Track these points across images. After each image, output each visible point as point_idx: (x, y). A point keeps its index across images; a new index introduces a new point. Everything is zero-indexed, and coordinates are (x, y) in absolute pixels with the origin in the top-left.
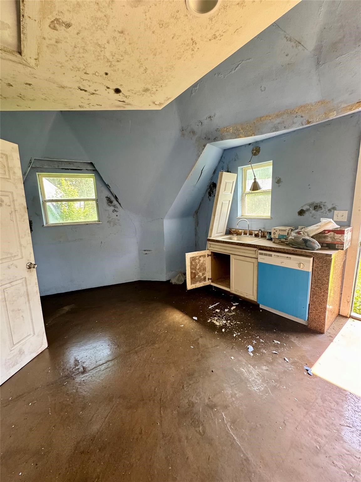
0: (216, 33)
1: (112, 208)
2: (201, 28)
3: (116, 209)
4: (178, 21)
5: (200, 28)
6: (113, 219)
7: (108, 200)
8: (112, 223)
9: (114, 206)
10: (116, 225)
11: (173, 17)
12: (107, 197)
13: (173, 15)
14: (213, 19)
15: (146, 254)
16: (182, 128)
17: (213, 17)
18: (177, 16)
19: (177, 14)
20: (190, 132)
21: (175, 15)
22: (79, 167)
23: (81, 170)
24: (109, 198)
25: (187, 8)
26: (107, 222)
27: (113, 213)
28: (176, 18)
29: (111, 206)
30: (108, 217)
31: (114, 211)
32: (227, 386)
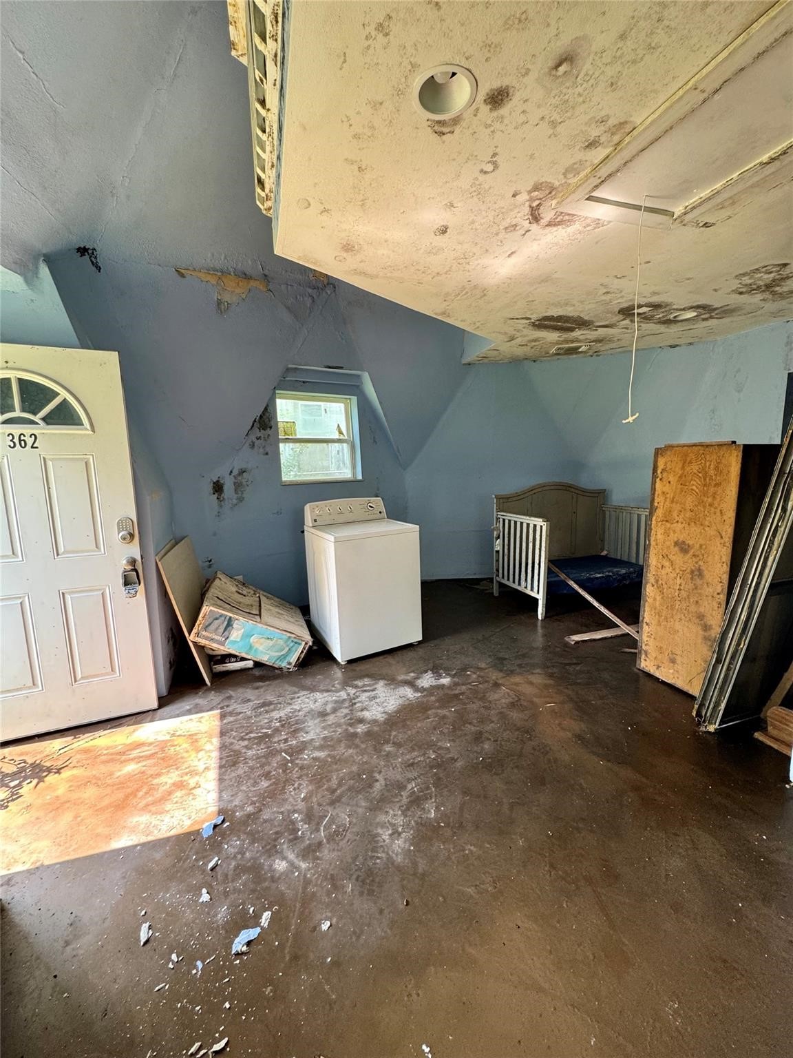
0: (386, 40)
2: (427, 42)
4: (484, 42)
5: (429, 41)
11: (496, 47)
13: (498, 49)
14: (410, 67)
17: (412, 70)
18: (489, 51)
19: (489, 55)
21: (492, 50)
25: (471, 72)
28: (490, 46)
32: (397, 855)
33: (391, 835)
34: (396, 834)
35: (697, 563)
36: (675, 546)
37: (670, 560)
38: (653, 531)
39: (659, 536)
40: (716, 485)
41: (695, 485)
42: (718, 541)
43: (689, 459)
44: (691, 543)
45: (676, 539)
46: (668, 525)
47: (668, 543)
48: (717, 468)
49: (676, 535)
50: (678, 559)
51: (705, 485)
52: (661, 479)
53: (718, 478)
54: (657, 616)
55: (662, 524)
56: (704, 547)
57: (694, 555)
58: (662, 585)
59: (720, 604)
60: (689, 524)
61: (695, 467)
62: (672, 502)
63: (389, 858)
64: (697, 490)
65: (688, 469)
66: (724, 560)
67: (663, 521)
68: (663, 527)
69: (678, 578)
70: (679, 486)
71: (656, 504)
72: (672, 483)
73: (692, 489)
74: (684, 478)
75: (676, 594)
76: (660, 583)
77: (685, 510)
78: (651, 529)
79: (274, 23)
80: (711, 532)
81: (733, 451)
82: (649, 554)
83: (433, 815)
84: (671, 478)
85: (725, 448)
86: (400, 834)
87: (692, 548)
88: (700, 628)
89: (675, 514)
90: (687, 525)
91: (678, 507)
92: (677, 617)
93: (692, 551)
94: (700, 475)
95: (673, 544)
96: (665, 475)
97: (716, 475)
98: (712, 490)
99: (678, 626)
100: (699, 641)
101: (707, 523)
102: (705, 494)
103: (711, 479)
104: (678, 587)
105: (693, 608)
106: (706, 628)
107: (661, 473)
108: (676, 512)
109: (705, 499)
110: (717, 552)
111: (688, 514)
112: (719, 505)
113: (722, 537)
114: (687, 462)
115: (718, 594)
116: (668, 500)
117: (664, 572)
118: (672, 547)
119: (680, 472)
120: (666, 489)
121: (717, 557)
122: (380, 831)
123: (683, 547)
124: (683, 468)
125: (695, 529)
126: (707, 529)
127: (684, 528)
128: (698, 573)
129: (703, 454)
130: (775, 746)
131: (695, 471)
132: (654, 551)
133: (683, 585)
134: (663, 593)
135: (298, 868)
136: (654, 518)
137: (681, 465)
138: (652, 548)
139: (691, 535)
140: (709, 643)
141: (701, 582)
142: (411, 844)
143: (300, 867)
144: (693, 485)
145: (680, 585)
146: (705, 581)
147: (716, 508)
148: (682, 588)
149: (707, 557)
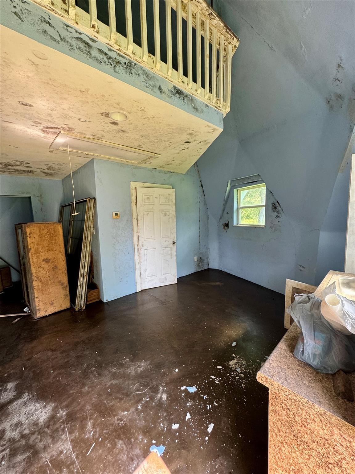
1: (276, 214)
3: (279, 215)
6: (274, 224)
7: (273, 206)
8: (273, 229)
9: (278, 212)
10: (277, 231)
12: (273, 203)
15: (301, 270)
16: (327, 100)
20: (337, 99)
22: (253, 180)
23: (256, 181)
24: (274, 204)
26: (269, 227)
27: (276, 219)
29: (275, 212)
30: (271, 222)
31: (277, 217)
32: (147, 363)
33: (140, 368)
34: (139, 366)
35: (54, 264)
36: (43, 261)
37: (42, 267)
38: (31, 259)
39: (34, 260)
40: (55, 237)
41: (47, 237)
42: (60, 254)
43: (42, 228)
44: (50, 258)
45: (43, 259)
46: (38, 254)
47: (40, 261)
48: (54, 231)
49: (43, 257)
50: (46, 266)
51: (51, 237)
52: (29, 237)
53: (55, 234)
54: (41, 292)
55: (35, 255)
56: (55, 258)
57: (52, 262)
58: (40, 278)
59: (65, 274)
60: (47, 252)
61: (45, 231)
62: (38, 245)
63: (149, 365)
64: (48, 239)
65: (42, 232)
66: (63, 259)
67: (35, 253)
68: (36, 256)
69: (47, 273)
70: (40, 239)
71: (30, 248)
72: (36, 238)
73: (46, 239)
74: (41, 235)
75: (48, 279)
76: (39, 278)
77: (45, 247)
78: (30, 258)
79: (125, 53)
80: (57, 252)
81: (59, 225)
82: (31, 269)
83: (128, 359)
84: (35, 236)
85: (55, 224)
86: (139, 365)
87: (51, 260)
88: (60, 286)
89: (40, 250)
90: (46, 252)
91: (41, 246)
92: (50, 287)
93: (51, 261)
94: (48, 234)
95: (42, 261)
96: (31, 235)
97: (54, 233)
98: (54, 238)
99: (51, 290)
100: (61, 290)
101: (55, 250)
102: (52, 240)
103: (53, 234)
104: (48, 276)
105: (56, 280)
106: (62, 284)
107: (29, 234)
108: (41, 248)
109: (52, 242)
110: (60, 258)
111: (47, 248)
112: (58, 242)
113: (61, 253)
114: (41, 229)
115: (64, 271)
116: (36, 245)
117: (40, 273)
118: (42, 262)
119: (39, 233)
120: (33, 240)
121: (61, 260)
122: (139, 371)
123: (47, 261)
124: (40, 231)
125: (50, 253)
126: (55, 251)
127: (46, 254)
128: (55, 268)
129: (48, 226)
130: (92, 302)
131: (46, 232)
132: (33, 267)
133: (50, 274)
134: (42, 281)
135: (163, 390)
136: (30, 254)
137: (39, 230)
138: (32, 266)
139: (50, 255)
140: (65, 288)
141: (57, 270)
142: (142, 361)
143: (162, 389)
144: (46, 237)
145: (49, 275)
146: (59, 269)
147: (57, 244)
148: (50, 275)
149: (57, 261)
